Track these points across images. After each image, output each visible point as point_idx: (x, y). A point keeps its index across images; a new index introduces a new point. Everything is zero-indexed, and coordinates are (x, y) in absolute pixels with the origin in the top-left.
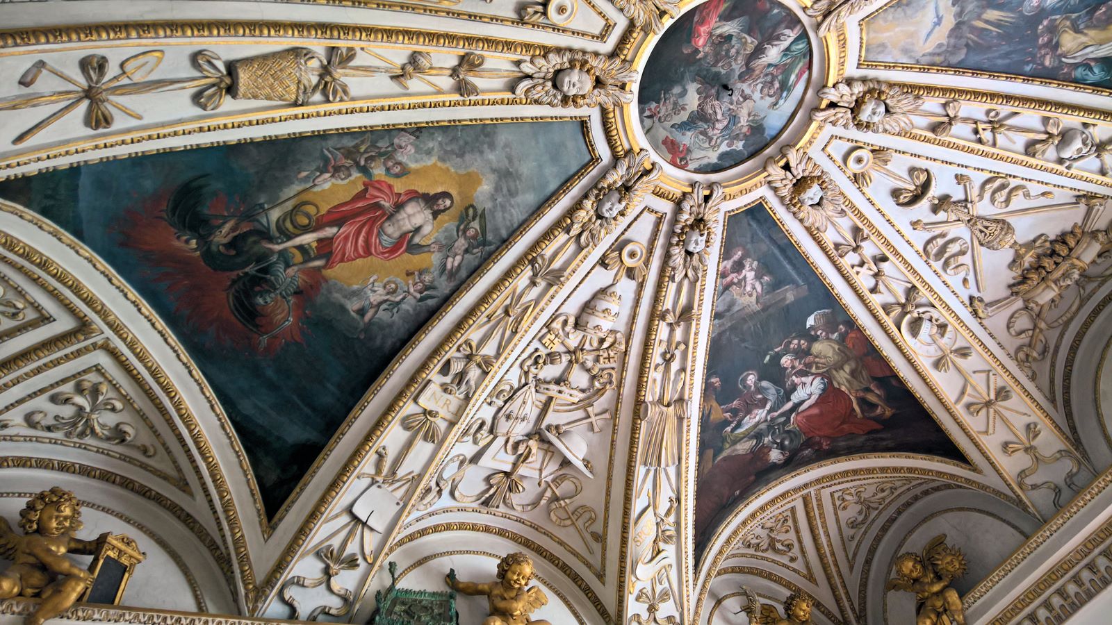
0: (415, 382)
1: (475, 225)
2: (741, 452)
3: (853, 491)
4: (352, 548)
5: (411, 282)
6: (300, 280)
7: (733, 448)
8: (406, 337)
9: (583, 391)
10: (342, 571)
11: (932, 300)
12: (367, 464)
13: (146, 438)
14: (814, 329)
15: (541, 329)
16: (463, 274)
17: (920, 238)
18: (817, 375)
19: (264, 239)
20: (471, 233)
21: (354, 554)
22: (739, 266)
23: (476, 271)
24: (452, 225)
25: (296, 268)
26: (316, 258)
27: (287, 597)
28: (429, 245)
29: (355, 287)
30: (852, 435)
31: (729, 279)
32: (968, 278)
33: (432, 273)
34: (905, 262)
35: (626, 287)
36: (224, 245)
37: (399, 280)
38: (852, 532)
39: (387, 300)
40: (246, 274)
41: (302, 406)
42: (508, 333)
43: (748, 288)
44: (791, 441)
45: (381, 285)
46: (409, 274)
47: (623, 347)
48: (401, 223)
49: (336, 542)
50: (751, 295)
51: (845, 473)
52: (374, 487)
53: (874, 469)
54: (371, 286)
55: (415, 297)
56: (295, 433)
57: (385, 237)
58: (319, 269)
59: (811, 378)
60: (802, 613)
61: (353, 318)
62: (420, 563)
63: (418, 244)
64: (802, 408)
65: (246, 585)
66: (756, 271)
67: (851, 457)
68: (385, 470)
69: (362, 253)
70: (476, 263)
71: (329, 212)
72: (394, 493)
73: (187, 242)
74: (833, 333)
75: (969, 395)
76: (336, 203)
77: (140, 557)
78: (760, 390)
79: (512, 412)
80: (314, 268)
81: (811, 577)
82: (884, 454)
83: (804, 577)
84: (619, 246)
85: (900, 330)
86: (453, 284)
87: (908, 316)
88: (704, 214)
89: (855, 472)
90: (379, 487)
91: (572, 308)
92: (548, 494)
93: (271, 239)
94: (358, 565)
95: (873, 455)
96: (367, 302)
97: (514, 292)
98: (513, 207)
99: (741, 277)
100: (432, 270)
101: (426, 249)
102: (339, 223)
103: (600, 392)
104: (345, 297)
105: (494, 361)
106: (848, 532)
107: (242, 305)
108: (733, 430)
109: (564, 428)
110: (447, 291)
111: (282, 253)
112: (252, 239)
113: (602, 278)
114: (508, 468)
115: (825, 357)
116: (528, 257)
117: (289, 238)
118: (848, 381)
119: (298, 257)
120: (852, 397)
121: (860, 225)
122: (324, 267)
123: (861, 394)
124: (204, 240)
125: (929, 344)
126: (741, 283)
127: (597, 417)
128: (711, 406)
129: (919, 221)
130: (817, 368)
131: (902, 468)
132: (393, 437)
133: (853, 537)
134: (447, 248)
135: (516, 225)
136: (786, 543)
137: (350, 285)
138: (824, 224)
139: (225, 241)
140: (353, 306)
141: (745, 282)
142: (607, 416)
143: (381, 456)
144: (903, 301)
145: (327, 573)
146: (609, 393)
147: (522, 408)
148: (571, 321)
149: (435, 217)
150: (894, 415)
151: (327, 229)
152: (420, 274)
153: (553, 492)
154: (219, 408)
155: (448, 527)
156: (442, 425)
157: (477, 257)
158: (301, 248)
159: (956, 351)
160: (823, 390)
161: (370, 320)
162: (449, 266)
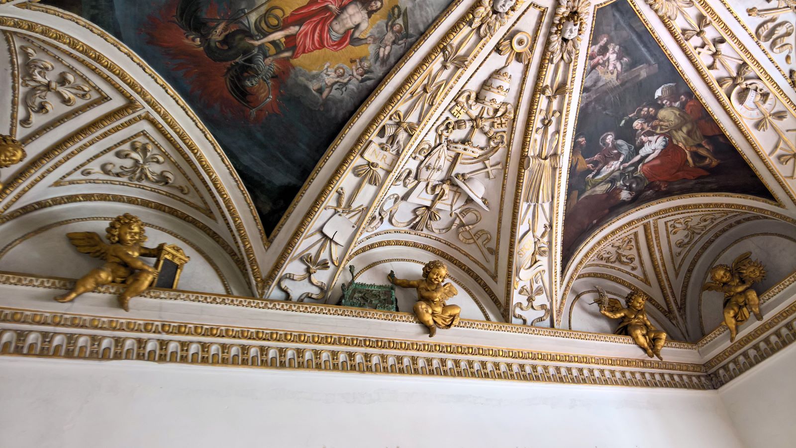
0: (360, 141)
1: (400, 21)
2: (598, 193)
3: (682, 221)
4: (324, 255)
5: (354, 67)
6: (275, 67)
7: (593, 190)
8: (353, 109)
9: (482, 149)
10: (318, 271)
11: (759, 74)
12: (331, 200)
13: (181, 182)
14: (660, 100)
15: (451, 102)
16: (392, 60)
17: (753, 23)
18: (661, 134)
19: (247, 36)
20: (397, 28)
21: (326, 260)
22: (604, 50)
23: (402, 58)
24: (382, 22)
25: (271, 58)
26: (286, 50)
27: (283, 287)
28: (366, 39)
29: (314, 72)
30: (685, 180)
31: (596, 60)
32: (791, 55)
33: (369, 60)
34: (740, 43)
35: (515, 69)
36: (219, 42)
37: (345, 66)
38: (679, 250)
39: (338, 82)
40: (237, 63)
41: (283, 159)
42: (426, 105)
43: (611, 68)
44: (638, 184)
45: (333, 70)
46: (353, 61)
47: (512, 116)
48: (345, 21)
49: (313, 252)
50: (612, 73)
51: (677, 208)
52: (337, 215)
53: (700, 205)
54: (325, 71)
55: (358, 79)
56: (280, 178)
57: (334, 33)
58: (287, 59)
59: (656, 137)
60: (638, 305)
61: (314, 95)
62: (370, 266)
63: (358, 38)
64: (647, 160)
65: (256, 278)
66: (617, 53)
67: (683, 196)
68: (344, 204)
69: (318, 46)
70: (401, 51)
71: (292, 14)
72: (350, 220)
73: (193, 40)
74: (675, 102)
75: (781, 149)
76: (297, 7)
77: (186, 259)
78: (615, 147)
79: (430, 164)
80: (284, 58)
81: (646, 281)
82: (708, 194)
83: (641, 280)
84: (510, 36)
85: (729, 99)
86: (385, 69)
87: (738, 87)
88: (578, 8)
89: (685, 207)
90: (340, 215)
91: (473, 86)
92: (457, 222)
93: (252, 37)
94: (329, 267)
95: (700, 194)
96: (324, 84)
97: (430, 75)
98: (428, 6)
99: (605, 59)
100: (369, 58)
101: (364, 42)
102: (300, 23)
103: (494, 149)
104: (308, 79)
105: (417, 126)
106: (676, 250)
107: (236, 87)
108: (594, 176)
109: (468, 176)
110: (380, 74)
111: (261, 47)
112: (238, 37)
113: (498, 61)
114: (428, 204)
115: (668, 121)
116: (441, 46)
117: (265, 35)
118: (685, 139)
119: (273, 50)
120: (687, 152)
121: (705, 13)
122: (291, 57)
123: (694, 149)
124: (205, 38)
125: (753, 109)
126: (605, 64)
127: (492, 168)
128: (578, 159)
129: (755, 8)
130: (661, 129)
131: (721, 204)
132: (347, 181)
133: (680, 254)
134: (379, 40)
135: (430, 21)
136: (629, 257)
137: (310, 71)
138: (675, 13)
139: (220, 38)
140: (313, 86)
141: (609, 63)
142: (499, 167)
143: (340, 195)
144: (735, 75)
145: (309, 272)
146: (501, 150)
147: (438, 162)
148: (473, 96)
149: (369, 17)
150: (719, 165)
151: (292, 28)
152: (361, 61)
153: (461, 220)
154: (228, 161)
155: (388, 243)
156: (382, 173)
157: (402, 47)
158: (273, 43)
159: (774, 114)
160: (665, 146)
161: (327, 97)
162: (381, 55)
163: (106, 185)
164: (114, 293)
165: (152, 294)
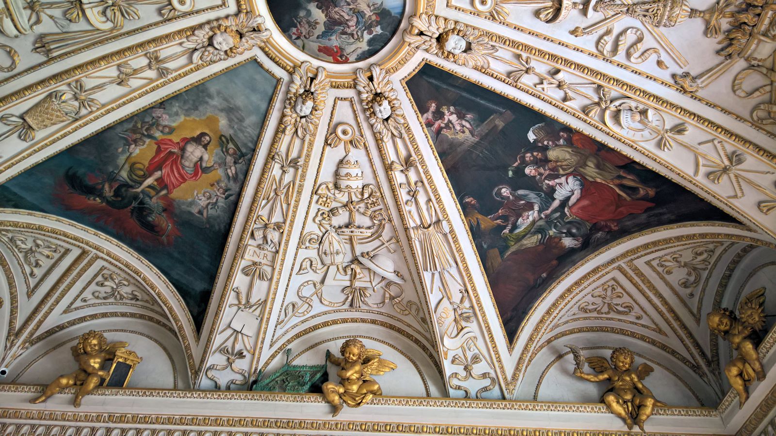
0: (240, 249)
1: (231, 145)
2: (529, 246)
3: (668, 257)
4: (238, 347)
5: (215, 189)
6: (161, 203)
7: (519, 244)
8: (229, 221)
9: (369, 228)
10: (237, 360)
11: (623, 91)
12: (231, 298)
13: (146, 297)
14: (539, 142)
15: (311, 198)
16: (241, 177)
17: (587, 42)
18: (568, 175)
19: (128, 187)
20: (231, 151)
21: (241, 350)
22: (439, 115)
23: (246, 173)
24: (218, 150)
25: (154, 198)
26: (162, 189)
27: (210, 376)
28: (213, 166)
29: (190, 200)
30: (632, 216)
31: (436, 126)
32: (662, 59)
33: (224, 181)
34: (579, 66)
35: (356, 154)
36: (112, 196)
37: (209, 190)
38: (688, 291)
39: (209, 203)
40: (134, 207)
41: (197, 270)
42: (285, 206)
43: (458, 128)
44: (578, 229)
45: (202, 195)
46: (212, 185)
47: (378, 194)
48: (190, 158)
49: (229, 344)
50: (463, 132)
51: (646, 246)
53: (670, 239)
54: (197, 197)
55: (222, 198)
56: (199, 286)
57: (187, 169)
58: (166, 196)
59: (563, 179)
60: (621, 364)
61: (198, 217)
62: (312, 347)
63: (206, 167)
64: (571, 203)
65: (191, 370)
66: (455, 114)
67: (644, 232)
68: (243, 302)
69: (181, 181)
70: (245, 168)
71: (150, 164)
72: (254, 313)
73: (94, 200)
74: (559, 140)
75: (704, 165)
76: (150, 158)
77: (139, 360)
78: (521, 198)
79: (325, 250)
80: (163, 195)
81: (660, 331)
82: (671, 226)
84: (332, 130)
85: (605, 124)
86: (238, 185)
87: (607, 113)
88: (376, 90)
89: (655, 243)
90: (242, 311)
91: (327, 176)
92: (387, 295)
93: (132, 187)
94: (245, 356)
95: (662, 228)
96: (200, 207)
97: (275, 179)
98: (246, 128)
99: (446, 121)
100: (222, 179)
101: (212, 168)
102: (159, 168)
103: (381, 226)
104: (188, 206)
105: (283, 225)
106: (684, 292)
107: (143, 223)
108: (511, 231)
109: (372, 253)
110: (237, 189)
111: (143, 192)
112: (123, 190)
113: (334, 155)
114: (348, 284)
115: (565, 160)
116: (271, 157)
117: (141, 183)
118: (598, 174)
119: (152, 192)
120: (612, 186)
121: (518, 52)
122: (168, 193)
123: (618, 182)
124: (101, 196)
125: (642, 130)
126: (449, 125)
127: (389, 243)
128: (477, 219)
129: (577, 28)
130: (564, 170)
131: (694, 235)
132: (240, 281)
133: (692, 295)
134: (223, 164)
135: (255, 139)
136: (624, 305)
137: (187, 199)
138: (486, 61)
139: (112, 194)
140: (195, 210)
141: (452, 124)
142: (394, 241)
143: (238, 294)
144: (597, 100)
145: (230, 363)
146: (387, 226)
147: (331, 247)
148: (331, 186)
149: (206, 149)
150: (657, 193)
151: (156, 173)
152: (218, 184)
153: (390, 294)
156: (269, 270)
157: (243, 164)
158: (149, 187)
159: (671, 130)
160: (581, 185)
161: (207, 215)
162: (230, 175)
163: (101, 307)
164: (74, 394)
165: (99, 392)
